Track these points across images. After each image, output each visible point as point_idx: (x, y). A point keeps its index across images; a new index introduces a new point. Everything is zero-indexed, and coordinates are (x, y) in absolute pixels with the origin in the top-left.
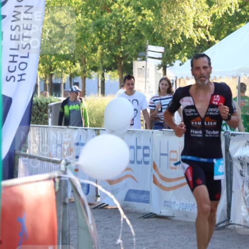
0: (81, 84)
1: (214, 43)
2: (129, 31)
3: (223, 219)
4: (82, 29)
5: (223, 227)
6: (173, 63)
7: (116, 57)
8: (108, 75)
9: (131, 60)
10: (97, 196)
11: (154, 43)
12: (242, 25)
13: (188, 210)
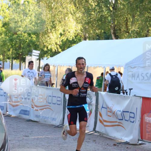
1: (60, 52)
2: (25, 43)
3: (61, 124)
4: (3, 41)
5: (61, 127)
6: (43, 58)
7: (19, 54)
8: (14, 61)
9: (25, 55)
10: (7, 111)
11: (36, 49)
12: (75, 45)
13: (46, 119)
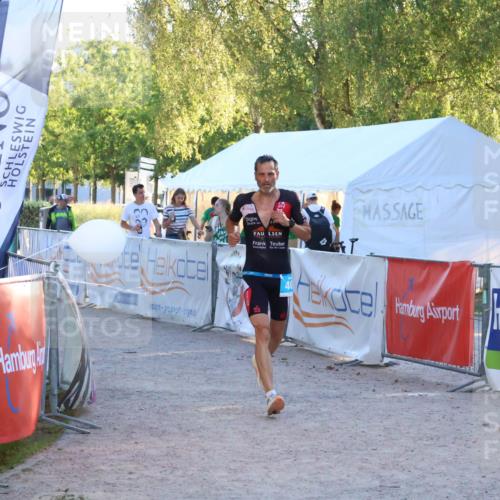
0: (73, 191)
2: (122, 142)
3: (208, 322)
4: (75, 138)
5: (208, 330)
6: (165, 175)
7: (109, 167)
8: (100, 183)
9: (123, 170)
10: (86, 297)
11: (147, 154)
12: (233, 143)
13: (174, 313)
